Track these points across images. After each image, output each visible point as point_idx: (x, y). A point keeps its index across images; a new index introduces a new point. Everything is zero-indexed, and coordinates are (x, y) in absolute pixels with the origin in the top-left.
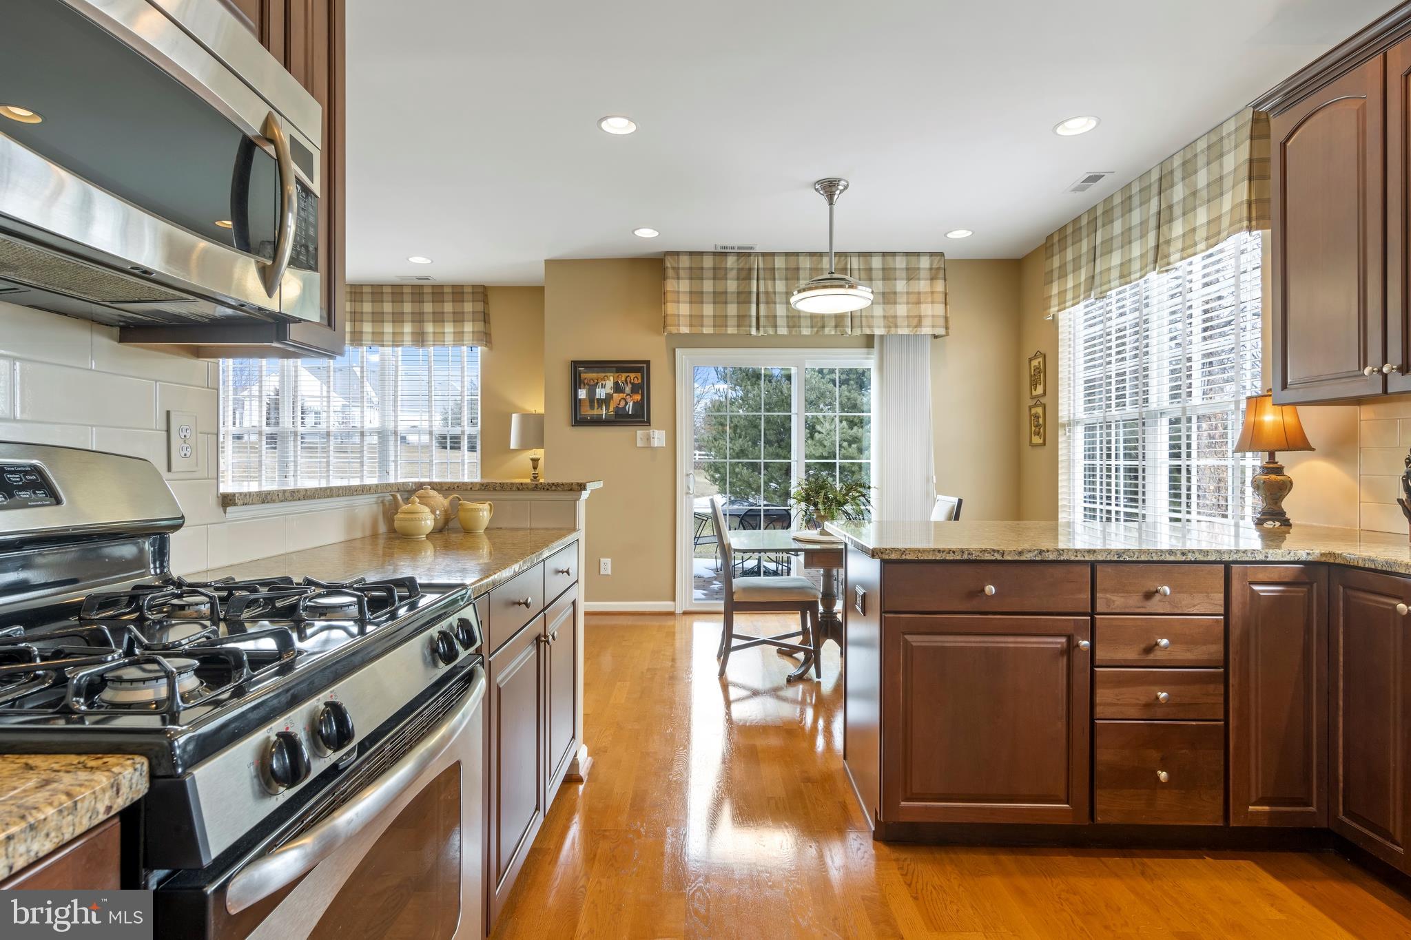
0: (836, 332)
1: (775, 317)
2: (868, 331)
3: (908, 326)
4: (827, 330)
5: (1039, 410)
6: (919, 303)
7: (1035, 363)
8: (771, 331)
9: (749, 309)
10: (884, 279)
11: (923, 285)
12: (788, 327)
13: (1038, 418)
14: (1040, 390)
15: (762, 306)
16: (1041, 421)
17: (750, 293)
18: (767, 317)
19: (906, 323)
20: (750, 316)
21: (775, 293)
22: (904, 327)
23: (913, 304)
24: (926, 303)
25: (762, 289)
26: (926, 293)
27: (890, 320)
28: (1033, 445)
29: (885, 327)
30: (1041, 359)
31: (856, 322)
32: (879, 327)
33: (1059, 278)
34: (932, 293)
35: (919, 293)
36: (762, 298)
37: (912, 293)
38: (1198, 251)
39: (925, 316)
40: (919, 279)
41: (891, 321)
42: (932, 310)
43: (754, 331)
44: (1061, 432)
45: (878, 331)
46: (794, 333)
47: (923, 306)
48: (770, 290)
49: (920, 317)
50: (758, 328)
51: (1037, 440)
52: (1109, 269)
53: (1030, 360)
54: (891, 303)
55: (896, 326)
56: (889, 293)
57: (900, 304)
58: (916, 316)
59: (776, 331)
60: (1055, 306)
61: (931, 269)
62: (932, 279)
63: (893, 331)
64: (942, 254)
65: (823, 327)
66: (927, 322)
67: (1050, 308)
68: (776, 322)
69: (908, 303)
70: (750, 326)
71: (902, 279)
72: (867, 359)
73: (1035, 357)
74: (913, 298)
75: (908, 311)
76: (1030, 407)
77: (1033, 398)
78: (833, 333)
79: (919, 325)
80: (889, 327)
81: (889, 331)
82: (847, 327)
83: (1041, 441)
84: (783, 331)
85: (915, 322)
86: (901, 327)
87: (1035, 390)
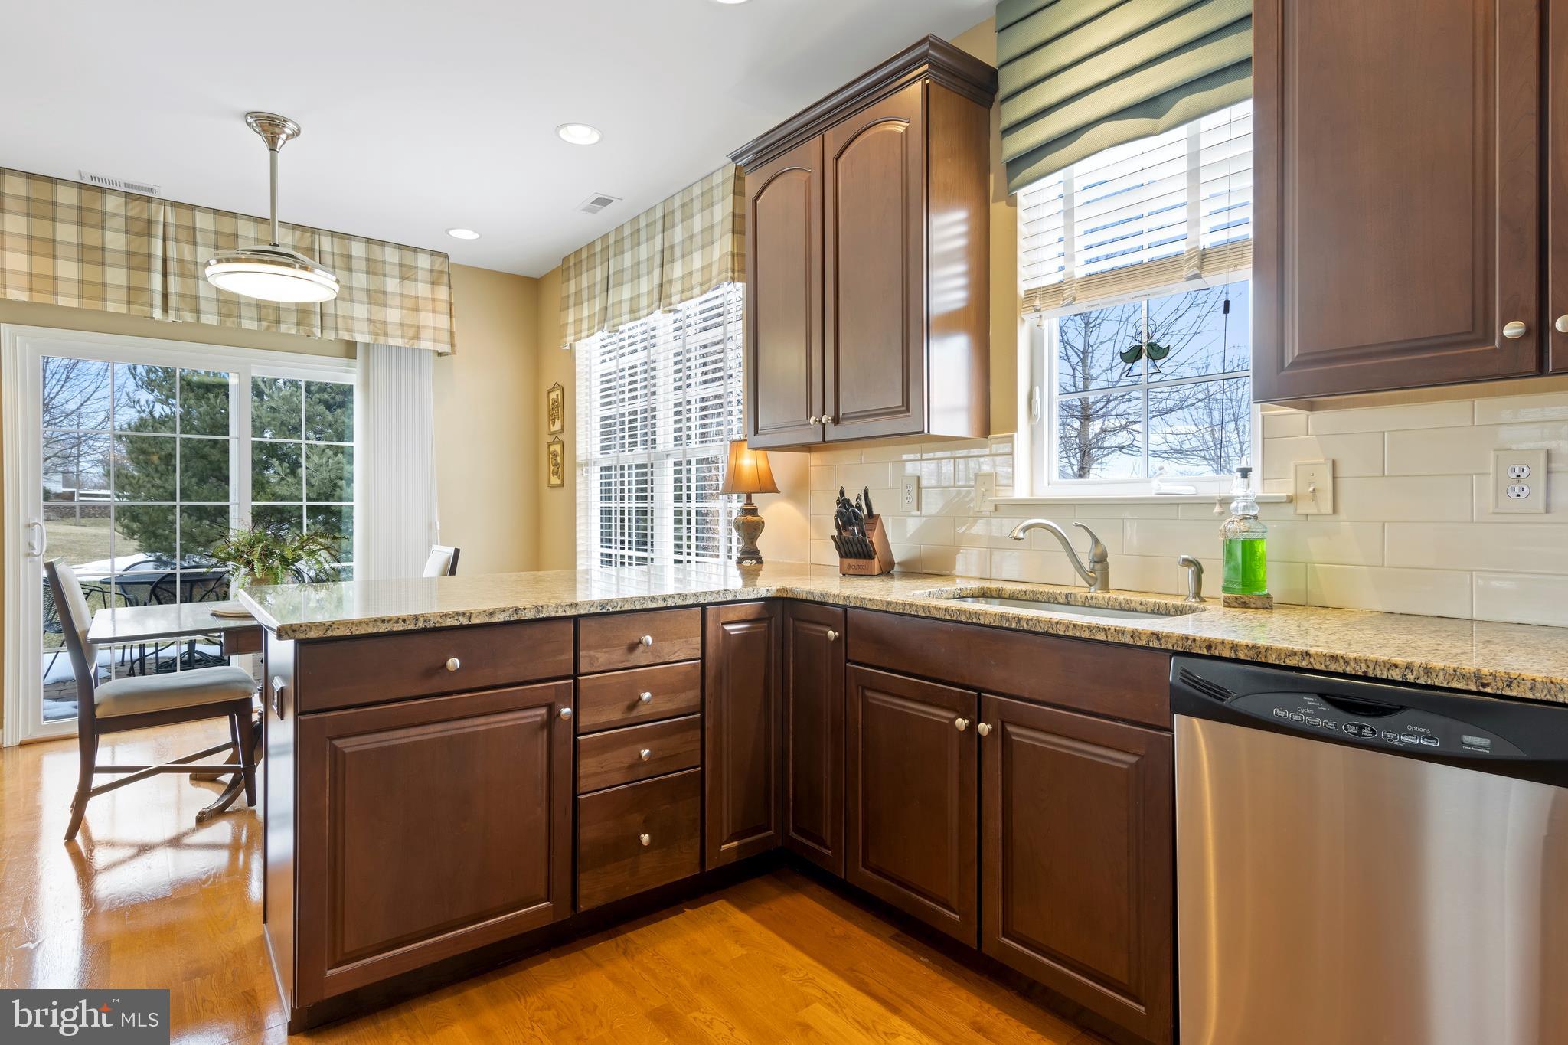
0: (298, 331)
1: (197, 297)
2: (346, 337)
3: (403, 337)
4: (283, 327)
5: (557, 448)
6: (417, 309)
7: (552, 396)
8: (189, 317)
9: (150, 280)
10: (368, 272)
11: (423, 289)
12: (220, 314)
13: (557, 456)
14: (558, 426)
15: (172, 281)
16: (559, 459)
17: (150, 256)
18: (182, 296)
19: (399, 332)
20: (150, 291)
21: (196, 263)
22: (397, 337)
23: (408, 309)
24: (427, 311)
25: (172, 253)
26: (426, 299)
27: (378, 325)
28: (551, 486)
29: (370, 333)
30: (558, 392)
31: (329, 322)
32: (362, 332)
33: (575, 305)
34: (434, 300)
35: (417, 298)
36: (172, 267)
37: (408, 296)
38: (694, 295)
39: (424, 327)
40: (416, 280)
41: (379, 327)
42: (433, 321)
43: (157, 314)
44: (578, 473)
45: (360, 338)
46: (228, 324)
47: (422, 315)
48: (188, 257)
49: (418, 327)
50: (165, 309)
51: (555, 480)
52: (620, 302)
53: (549, 392)
54: (379, 305)
55: (386, 335)
56: (375, 291)
57: (391, 307)
58: (412, 326)
59: (198, 318)
60: (571, 335)
61: (432, 271)
62: (433, 283)
63: (382, 340)
64: (446, 256)
65: (278, 322)
66: (427, 334)
67: (566, 336)
68: (198, 304)
69: (402, 308)
70: (151, 306)
71: (394, 277)
72: (346, 372)
73: (554, 389)
74: (409, 303)
75: (402, 317)
76: (549, 445)
77: (551, 434)
78: (293, 331)
79: (417, 337)
80: (377, 334)
81: (376, 339)
82: (315, 326)
83: (559, 482)
84: (210, 319)
85: (411, 332)
86: (392, 336)
87: (554, 425)
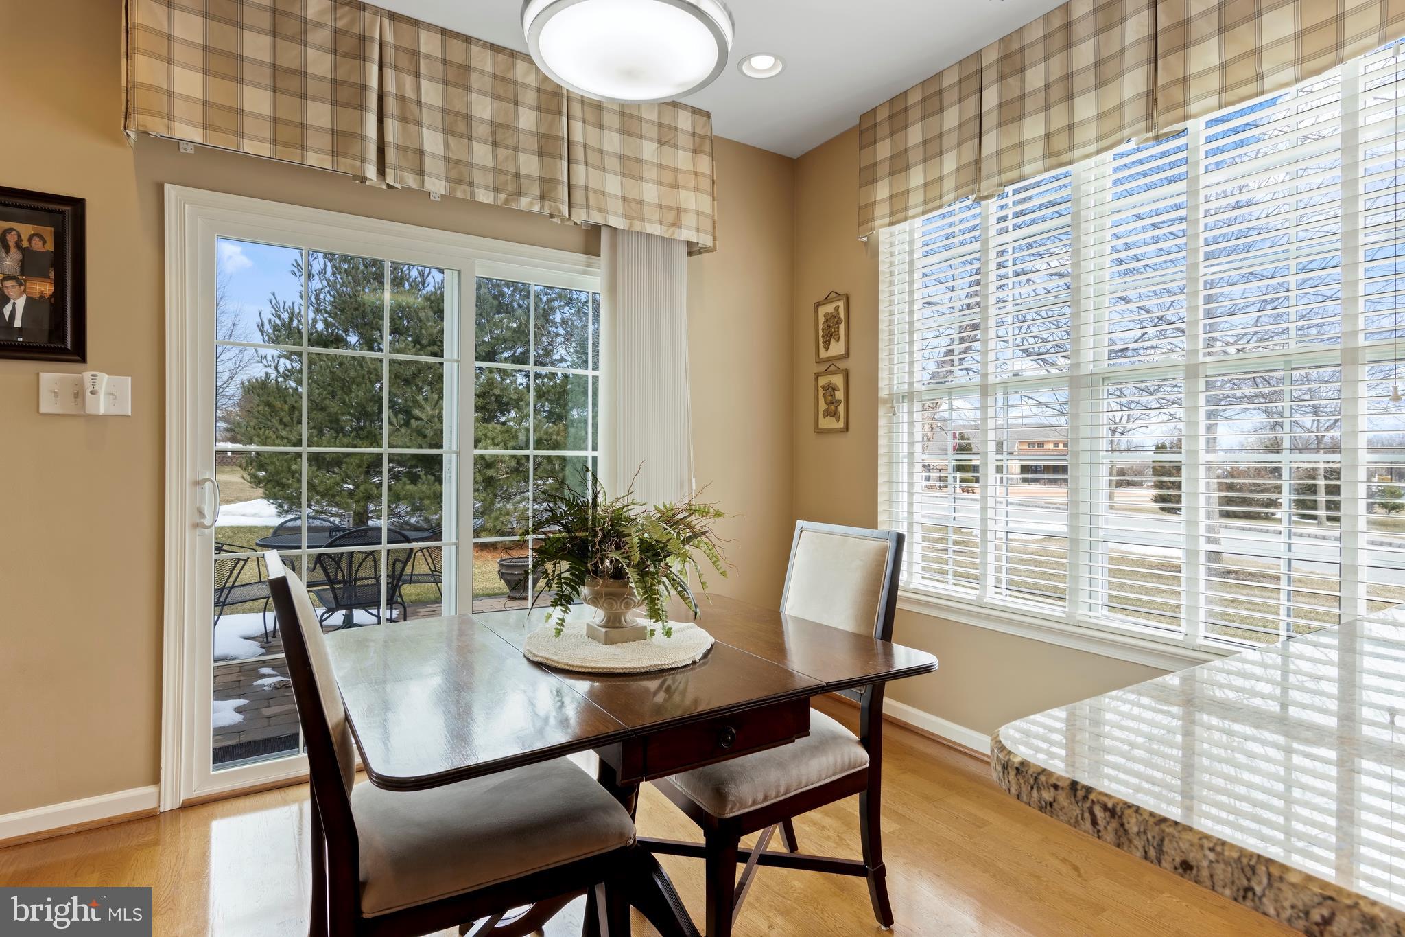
0: (542, 207)
1: (421, 153)
2: (597, 218)
3: (661, 223)
4: (525, 201)
5: (838, 380)
6: (676, 186)
7: (829, 309)
8: (411, 181)
9: (362, 122)
10: (622, 132)
11: (683, 159)
12: (448, 179)
13: (834, 389)
14: (837, 348)
15: (391, 125)
16: (839, 395)
17: (363, 88)
18: (402, 149)
19: (657, 217)
20: (364, 138)
21: (419, 103)
22: (654, 222)
23: (667, 185)
24: (688, 189)
25: (390, 87)
26: (686, 172)
27: (633, 205)
28: (819, 432)
29: (625, 216)
30: (841, 304)
31: (579, 196)
32: (616, 214)
33: (891, 174)
34: (696, 174)
35: (676, 170)
36: (391, 106)
37: (666, 167)
39: (686, 210)
40: (676, 146)
41: (633, 206)
42: (695, 201)
43: (371, 172)
45: (616, 222)
46: (459, 194)
47: (683, 194)
48: (410, 93)
49: (679, 211)
50: (381, 171)
51: (827, 423)
53: (818, 305)
54: (634, 178)
55: (642, 219)
56: (630, 158)
57: (648, 181)
58: (671, 208)
59: (422, 183)
60: (884, 217)
61: (693, 134)
62: (695, 151)
63: (637, 226)
64: (708, 115)
65: (518, 194)
66: (689, 220)
67: (873, 219)
68: (422, 163)
69: (659, 183)
70: (364, 160)
71: (650, 140)
72: (585, 273)
73: (827, 300)
74: (668, 177)
75: (660, 197)
76: (817, 376)
77: (820, 361)
78: (536, 208)
79: (676, 224)
80: (632, 218)
81: (631, 225)
82: (563, 202)
83: (841, 424)
84: (437, 186)
85: (670, 216)
86: (650, 221)
87: (827, 349)
